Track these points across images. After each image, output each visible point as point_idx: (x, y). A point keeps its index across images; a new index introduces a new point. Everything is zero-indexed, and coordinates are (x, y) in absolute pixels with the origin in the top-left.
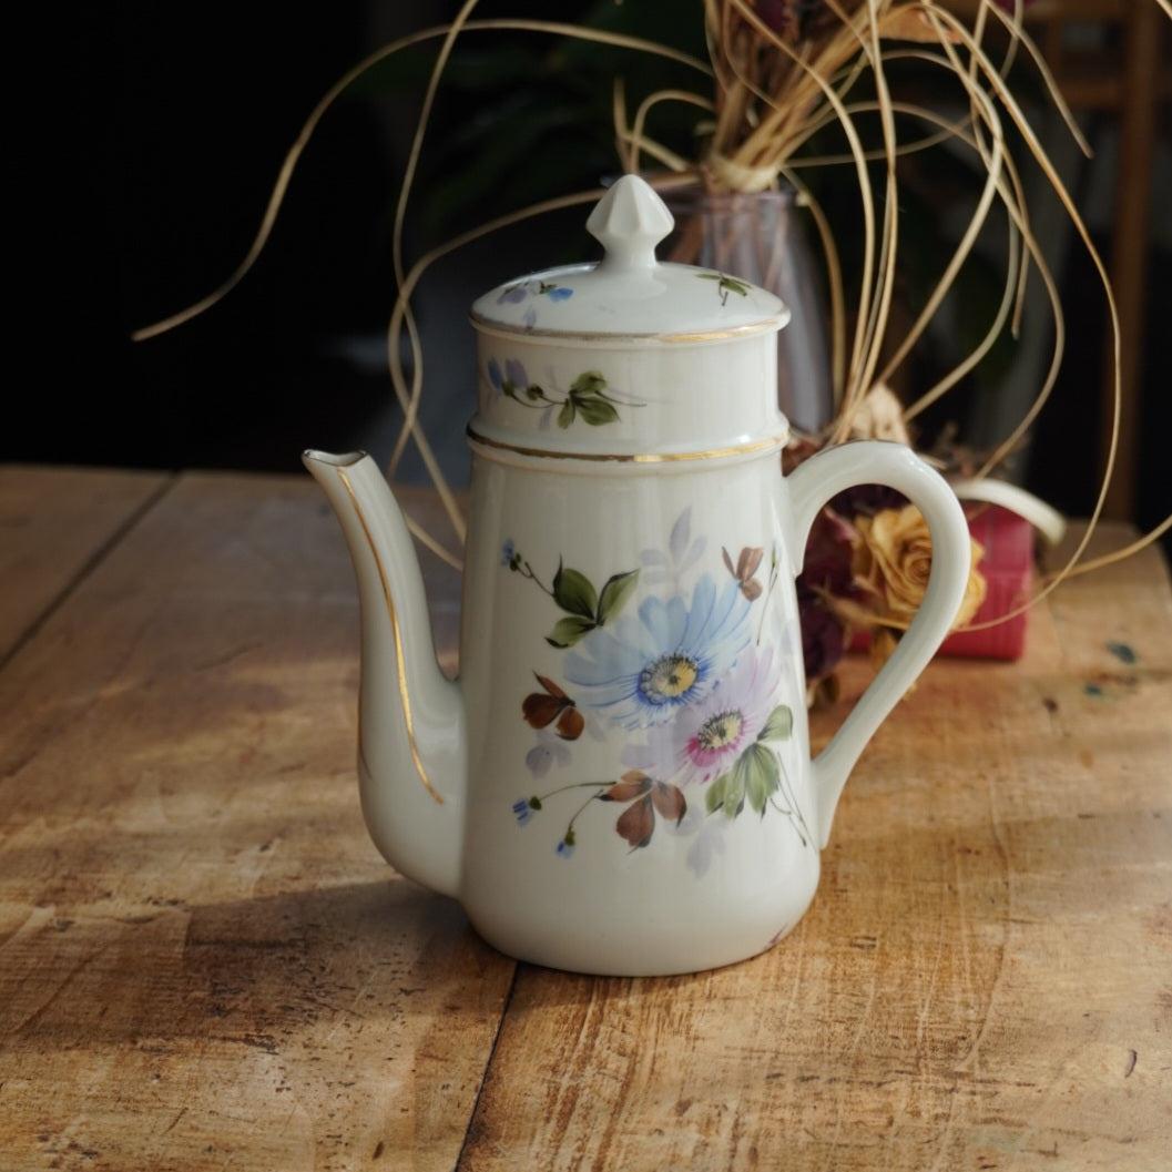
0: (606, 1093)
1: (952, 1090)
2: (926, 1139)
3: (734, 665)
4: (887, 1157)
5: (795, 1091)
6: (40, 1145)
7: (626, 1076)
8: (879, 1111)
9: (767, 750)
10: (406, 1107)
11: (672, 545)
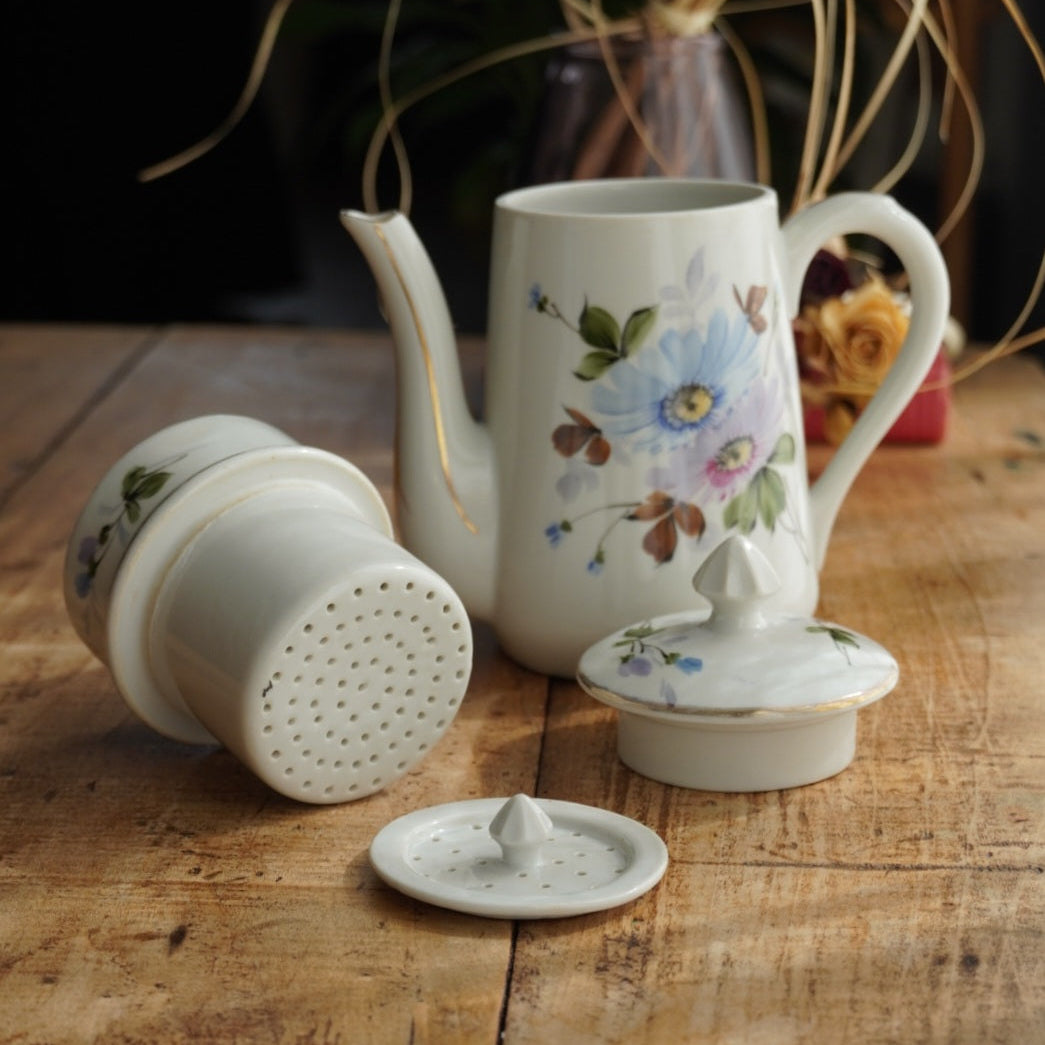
1: (972, 763)
2: (958, 800)
3: (746, 392)
4: (927, 816)
6: (139, 828)
8: (910, 781)
9: (776, 474)
10: (472, 790)
11: (688, 282)
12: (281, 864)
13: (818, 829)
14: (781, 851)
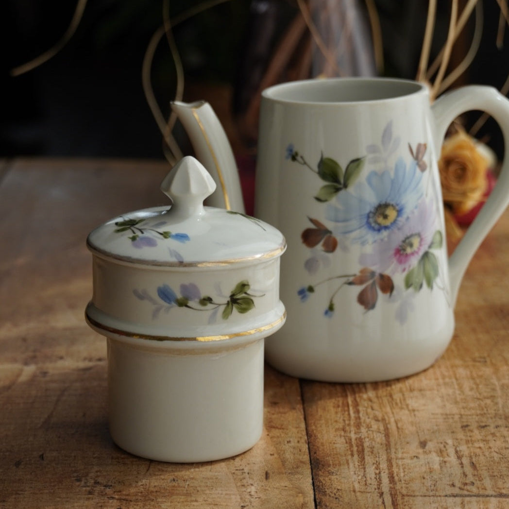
0: (378, 440)
3: (416, 207)
5: (480, 433)
6: (78, 483)
7: (385, 430)
9: (433, 255)
10: (272, 453)
11: (383, 142)
12: (169, 504)
13: (484, 473)
14: (466, 487)
